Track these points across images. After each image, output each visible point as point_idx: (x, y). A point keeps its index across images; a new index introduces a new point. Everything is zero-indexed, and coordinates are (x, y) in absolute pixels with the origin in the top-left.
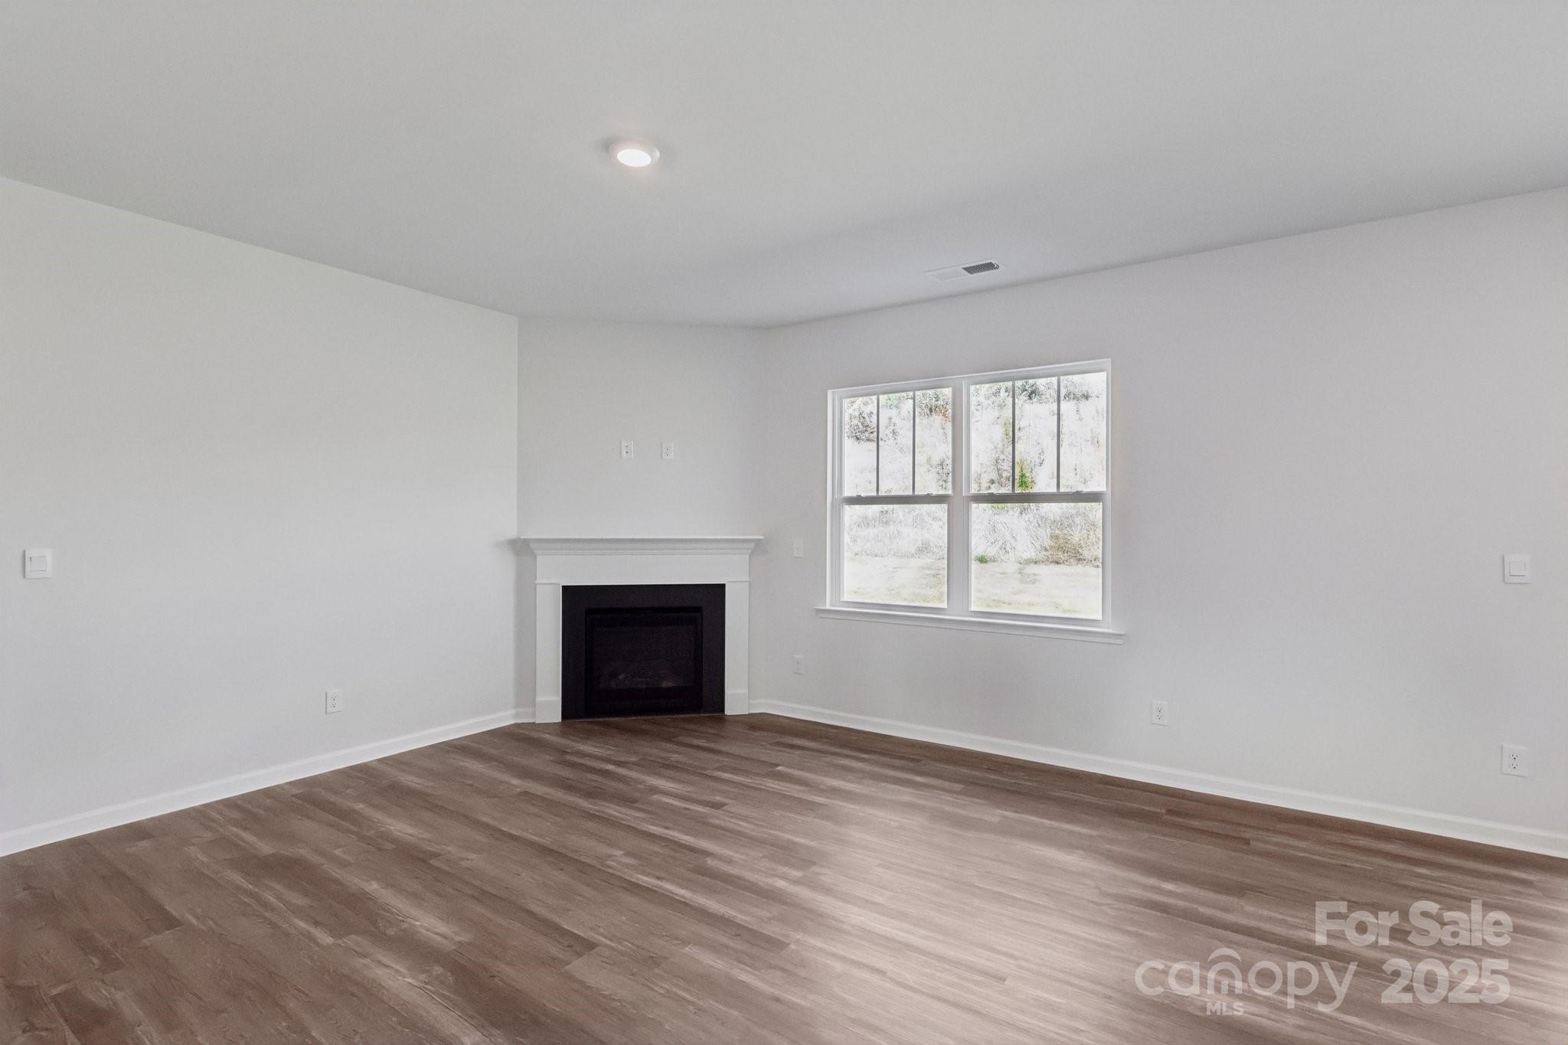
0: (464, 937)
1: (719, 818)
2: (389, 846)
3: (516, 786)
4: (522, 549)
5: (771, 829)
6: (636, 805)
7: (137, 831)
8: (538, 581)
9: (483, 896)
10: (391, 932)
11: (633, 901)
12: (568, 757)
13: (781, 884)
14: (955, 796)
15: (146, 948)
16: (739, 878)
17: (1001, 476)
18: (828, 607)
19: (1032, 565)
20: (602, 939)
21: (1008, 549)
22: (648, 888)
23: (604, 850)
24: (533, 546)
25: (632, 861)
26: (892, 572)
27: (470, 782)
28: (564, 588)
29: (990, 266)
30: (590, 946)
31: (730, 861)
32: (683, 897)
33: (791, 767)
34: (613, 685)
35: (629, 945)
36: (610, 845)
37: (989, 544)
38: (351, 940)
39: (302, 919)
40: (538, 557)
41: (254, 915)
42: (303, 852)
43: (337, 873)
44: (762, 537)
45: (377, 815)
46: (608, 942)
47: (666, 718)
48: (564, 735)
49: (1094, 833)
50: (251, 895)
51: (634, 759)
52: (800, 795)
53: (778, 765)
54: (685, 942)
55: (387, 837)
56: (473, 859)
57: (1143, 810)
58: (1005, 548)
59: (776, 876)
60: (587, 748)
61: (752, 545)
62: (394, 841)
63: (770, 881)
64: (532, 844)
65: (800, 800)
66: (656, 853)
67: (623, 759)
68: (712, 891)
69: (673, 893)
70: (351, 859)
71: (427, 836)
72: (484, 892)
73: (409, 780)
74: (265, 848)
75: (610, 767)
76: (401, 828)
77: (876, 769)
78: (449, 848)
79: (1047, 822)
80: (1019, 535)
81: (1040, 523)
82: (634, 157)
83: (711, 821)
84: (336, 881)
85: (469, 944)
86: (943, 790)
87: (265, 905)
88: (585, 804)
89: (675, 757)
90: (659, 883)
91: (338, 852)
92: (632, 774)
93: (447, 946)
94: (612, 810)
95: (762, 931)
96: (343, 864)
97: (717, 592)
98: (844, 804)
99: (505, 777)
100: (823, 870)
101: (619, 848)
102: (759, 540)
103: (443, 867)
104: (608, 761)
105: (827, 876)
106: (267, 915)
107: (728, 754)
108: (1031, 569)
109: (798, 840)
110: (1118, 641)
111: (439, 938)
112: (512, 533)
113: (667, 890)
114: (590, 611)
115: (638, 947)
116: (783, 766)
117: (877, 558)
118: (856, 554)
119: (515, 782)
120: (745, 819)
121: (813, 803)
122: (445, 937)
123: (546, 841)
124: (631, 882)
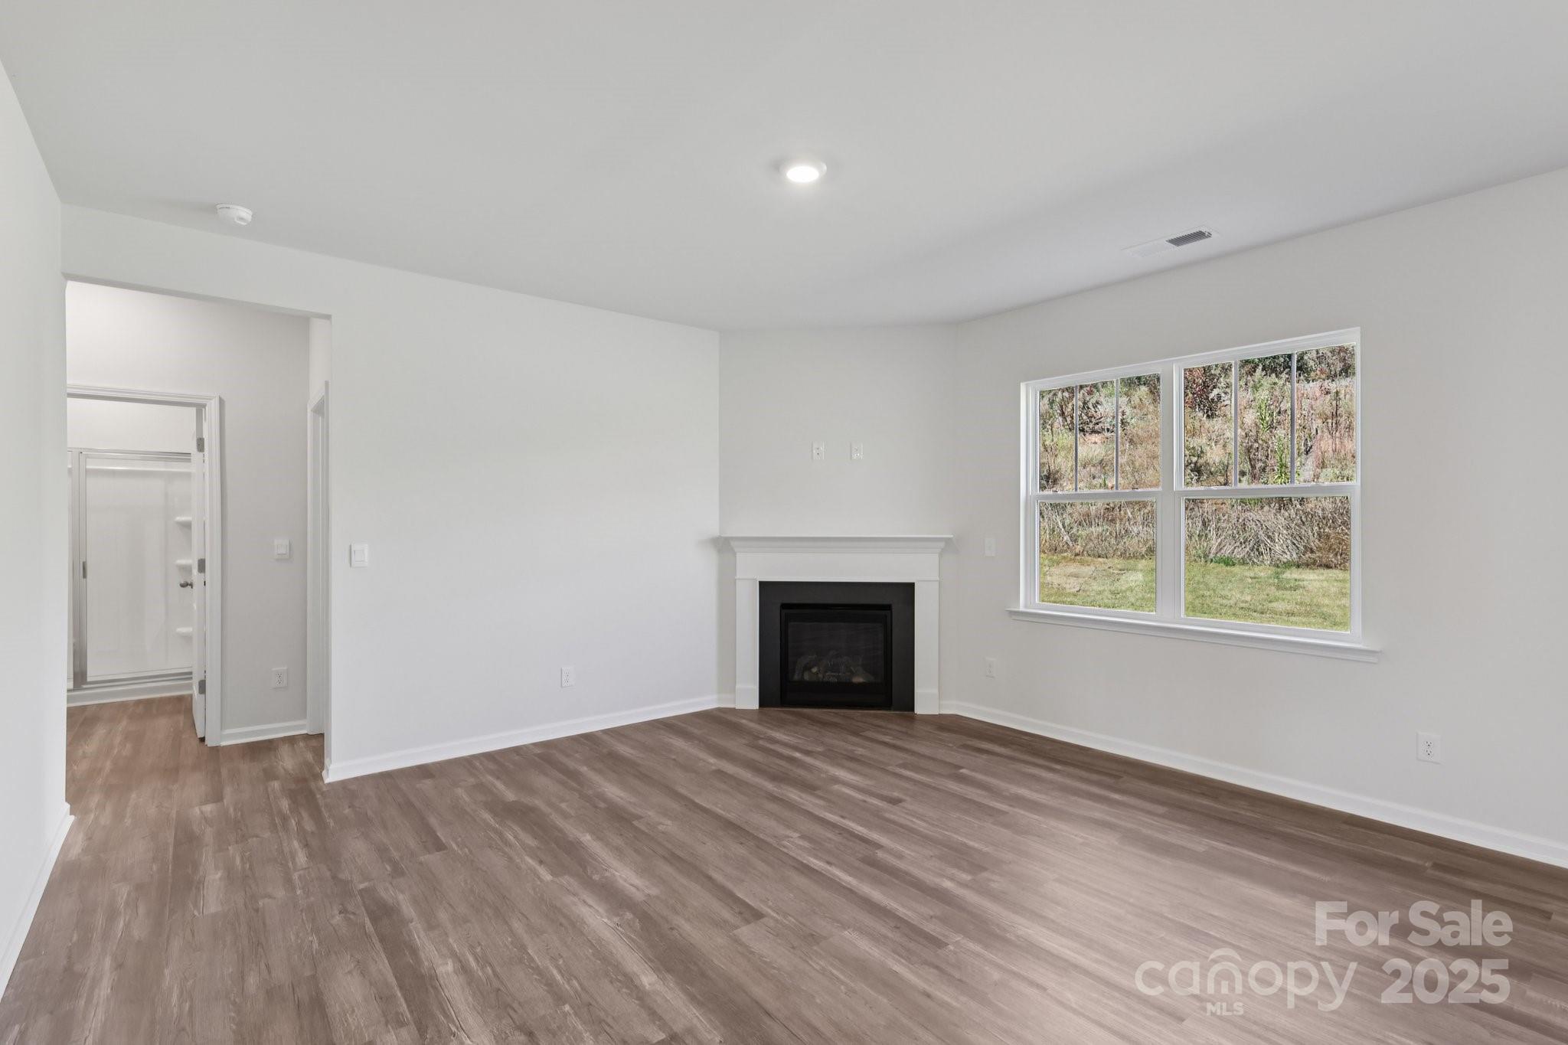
0: (654, 891)
1: (894, 814)
2: (602, 805)
3: (712, 764)
4: (723, 546)
5: (947, 830)
6: (817, 792)
7: (424, 772)
8: (738, 577)
9: (673, 859)
10: (596, 877)
11: (801, 881)
12: (761, 742)
13: (947, 884)
14: (1156, 818)
15: (421, 863)
16: (907, 873)
17: (1253, 467)
18: (1022, 609)
19: (1294, 569)
20: (769, 911)
21: (1262, 549)
22: (817, 871)
23: (782, 831)
24: (733, 543)
25: (806, 844)
26: (1118, 574)
27: (674, 757)
28: (761, 583)
29: (1199, 235)
30: (758, 915)
31: (900, 856)
32: (849, 884)
33: (973, 770)
34: (807, 677)
35: (793, 920)
36: (788, 827)
37: (1238, 544)
38: (566, 880)
39: (531, 857)
40: (738, 555)
41: (496, 848)
42: (538, 803)
43: (560, 822)
44: (952, 536)
45: (596, 778)
46: (775, 915)
47: (857, 713)
48: (760, 722)
49: (1327, 879)
50: (495, 831)
51: (820, 749)
52: (979, 800)
53: (962, 768)
54: (844, 926)
55: (602, 797)
56: (668, 825)
57: (1400, 860)
58: (1258, 550)
59: (944, 876)
60: (778, 735)
61: (942, 545)
62: (605, 800)
63: (937, 880)
64: (718, 817)
65: (980, 806)
66: (830, 839)
67: (809, 748)
68: (876, 881)
69: (840, 879)
70: (572, 812)
71: (633, 800)
72: (673, 854)
73: (624, 749)
74: (510, 796)
75: (797, 755)
76: (613, 791)
77: (1068, 782)
78: (649, 813)
79: (1265, 859)
80: (1277, 535)
81: (1304, 519)
82: (803, 175)
83: (887, 815)
84: (560, 831)
85: (657, 897)
86: (1142, 810)
87: (507, 843)
88: (770, 786)
89: (860, 751)
90: (828, 867)
91: (563, 806)
92: (817, 763)
93: (639, 897)
94: (794, 795)
95: (922, 927)
96: (565, 816)
97: (906, 591)
98: (1027, 814)
99: (703, 755)
100: (996, 878)
101: (796, 831)
102: (949, 539)
103: (643, 828)
104: (796, 748)
105: (998, 883)
106: (507, 849)
107: (913, 753)
108: (1292, 574)
109: (971, 843)
110: (1371, 659)
111: (633, 890)
112: (715, 531)
113: (834, 875)
114: (784, 606)
115: (801, 923)
116: (967, 769)
117: (1100, 559)
118: (1077, 555)
119: (712, 760)
120: (921, 817)
121: (993, 808)
122: (638, 889)
123: (731, 816)
124: (802, 863)
